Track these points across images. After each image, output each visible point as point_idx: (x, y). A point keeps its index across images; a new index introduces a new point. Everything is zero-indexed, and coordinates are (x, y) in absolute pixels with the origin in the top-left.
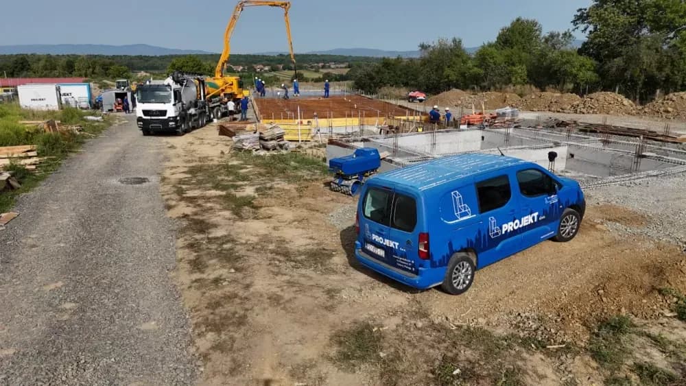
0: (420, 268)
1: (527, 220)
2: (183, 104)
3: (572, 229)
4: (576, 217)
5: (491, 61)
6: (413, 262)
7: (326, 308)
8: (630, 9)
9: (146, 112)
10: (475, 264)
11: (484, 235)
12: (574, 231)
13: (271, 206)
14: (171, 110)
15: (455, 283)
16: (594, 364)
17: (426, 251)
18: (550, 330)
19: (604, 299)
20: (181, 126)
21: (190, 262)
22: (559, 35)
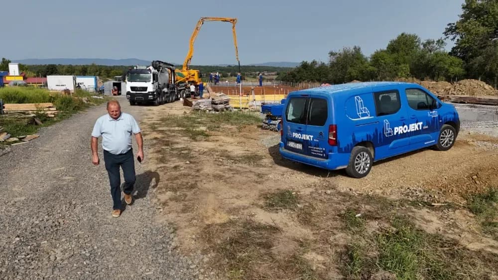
0: (330, 153)
1: (414, 127)
2: (159, 84)
3: (450, 141)
4: (453, 131)
5: (383, 61)
6: (324, 149)
7: (257, 182)
8: (488, 22)
9: (133, 88)
10: (373, 157)
11: (380, 134)
12: (451, 142)
13: (218, 136)
14: (150, 87)
15: (357, 168)
16: (471, 215)
17: (335, 139)
18: (434, 197)
19: (478, 182)
20: (157, 99)
21: (157, 159)
22: (433, 42)
